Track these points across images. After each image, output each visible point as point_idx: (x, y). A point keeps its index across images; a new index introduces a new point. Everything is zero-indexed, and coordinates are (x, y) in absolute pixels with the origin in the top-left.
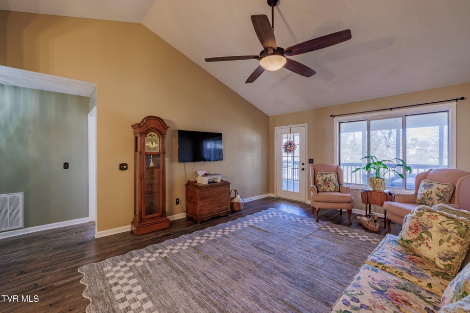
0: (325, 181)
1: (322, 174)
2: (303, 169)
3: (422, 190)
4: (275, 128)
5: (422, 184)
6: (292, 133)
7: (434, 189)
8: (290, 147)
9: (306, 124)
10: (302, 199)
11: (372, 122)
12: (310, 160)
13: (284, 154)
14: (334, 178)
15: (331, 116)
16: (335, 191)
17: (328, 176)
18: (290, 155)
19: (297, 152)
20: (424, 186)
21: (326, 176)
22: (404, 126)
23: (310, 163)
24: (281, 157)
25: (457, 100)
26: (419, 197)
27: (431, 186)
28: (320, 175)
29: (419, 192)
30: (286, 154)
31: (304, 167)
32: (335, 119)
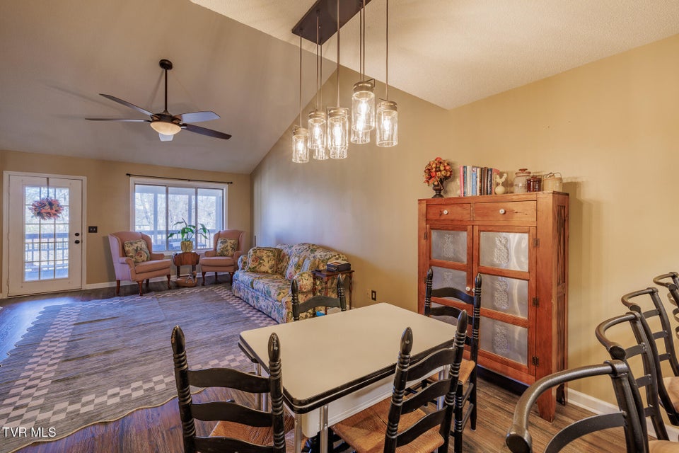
0: (136, 250)
1: (131, 244)
2: (77, 242)
3: (220, 246)
4: (6, 174)
5: (219, 241)
6: (52, 187)
7: (228, 244)
8: (47, 209)
10: (76, 285)
11: (169, 188)
12: (90, 228)
13: (31, 219)
15: (127, 174)
16: (147, 260)
17: (139, 244)
18: (48, 220)
19: (65, 216)
20: (221, 242)
21: (136, 245)
23: (90, 231)
24: (22, 224)
25: (228, 183)
26: (219, 251)
27: (226, 242)
28: (129, 245)
29: (218, 247)
30: (37, 220)
31: (79, 238)
32: (132, 179)
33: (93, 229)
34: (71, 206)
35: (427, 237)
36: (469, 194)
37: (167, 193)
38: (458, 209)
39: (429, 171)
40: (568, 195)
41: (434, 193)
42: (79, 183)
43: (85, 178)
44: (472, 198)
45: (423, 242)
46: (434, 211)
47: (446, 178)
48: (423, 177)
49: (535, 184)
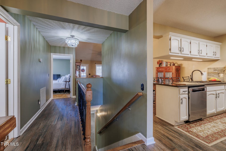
8: (83, 70)
19: (85, 72)
31: (87, 76)
32: (96, 64)
33: (90, 74)
34: (86, 70)
35: (157, 74)
36: (164, 66)
38: (162, 69)
39: (158, 62)
40: (180, 66)
41: (159, 66)
42: (87, 65)
43: (88, 64)
44: (165, 67)
45: (156, 74)
46: (158, 69)
47: (161, 63)
48: (157, 63)
49: (174, 65)
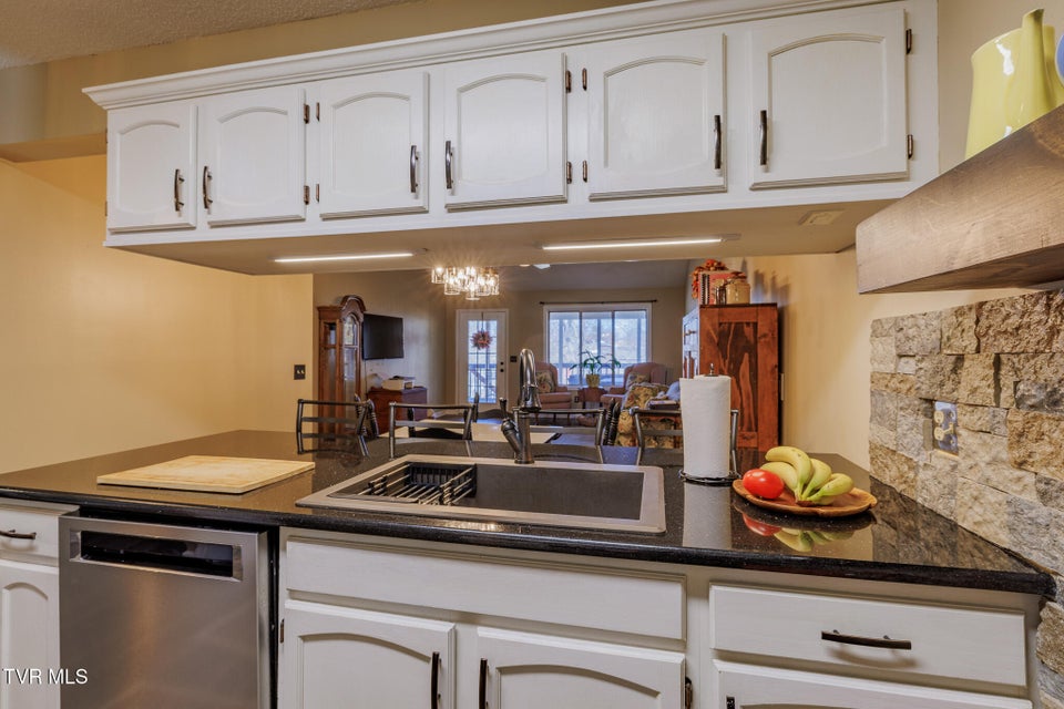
0: (540, 381)
2: (502, 371)
4: (457, 312)
5: (629, 377)
6: (486, 320)
7: (638, 380)
8: (482, 340)
9: (507, 310)
11: (584, 313)
12: (511, 357)
13: (472, 349)
14: (549, 377)
15: (541, 303)
16: (550, 392)
17: (543, 375)
18: (484, 350)
19: (493, 347)
21: (541, 376)
22: (613, 317)
23: (511, 361)
24: (466, 354)
25: (652, 301)
26: (627, 389)
27: (635, 377)
29: (628, 383)
30: (475, 350)
31: (503, 367)
32: (546, 307)
33: (513, 359)
34: (499, 337)
37: (581, 318)
40: (774, 304)
42: (504, 314)
